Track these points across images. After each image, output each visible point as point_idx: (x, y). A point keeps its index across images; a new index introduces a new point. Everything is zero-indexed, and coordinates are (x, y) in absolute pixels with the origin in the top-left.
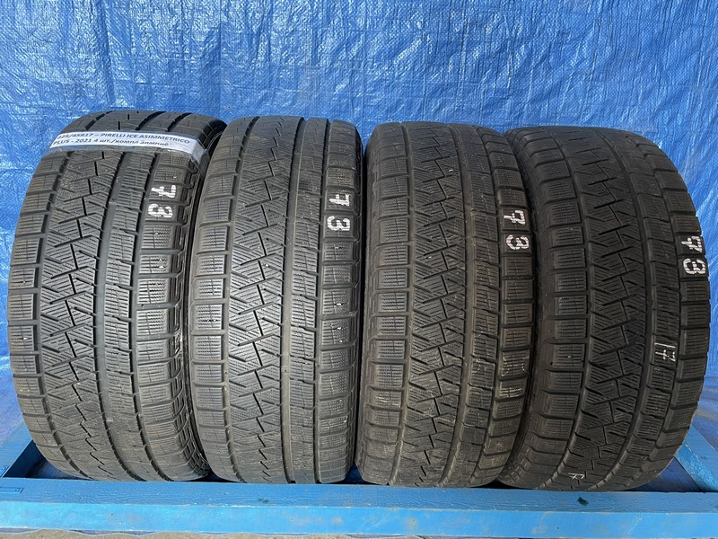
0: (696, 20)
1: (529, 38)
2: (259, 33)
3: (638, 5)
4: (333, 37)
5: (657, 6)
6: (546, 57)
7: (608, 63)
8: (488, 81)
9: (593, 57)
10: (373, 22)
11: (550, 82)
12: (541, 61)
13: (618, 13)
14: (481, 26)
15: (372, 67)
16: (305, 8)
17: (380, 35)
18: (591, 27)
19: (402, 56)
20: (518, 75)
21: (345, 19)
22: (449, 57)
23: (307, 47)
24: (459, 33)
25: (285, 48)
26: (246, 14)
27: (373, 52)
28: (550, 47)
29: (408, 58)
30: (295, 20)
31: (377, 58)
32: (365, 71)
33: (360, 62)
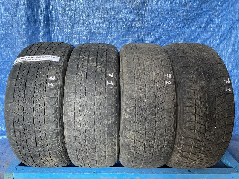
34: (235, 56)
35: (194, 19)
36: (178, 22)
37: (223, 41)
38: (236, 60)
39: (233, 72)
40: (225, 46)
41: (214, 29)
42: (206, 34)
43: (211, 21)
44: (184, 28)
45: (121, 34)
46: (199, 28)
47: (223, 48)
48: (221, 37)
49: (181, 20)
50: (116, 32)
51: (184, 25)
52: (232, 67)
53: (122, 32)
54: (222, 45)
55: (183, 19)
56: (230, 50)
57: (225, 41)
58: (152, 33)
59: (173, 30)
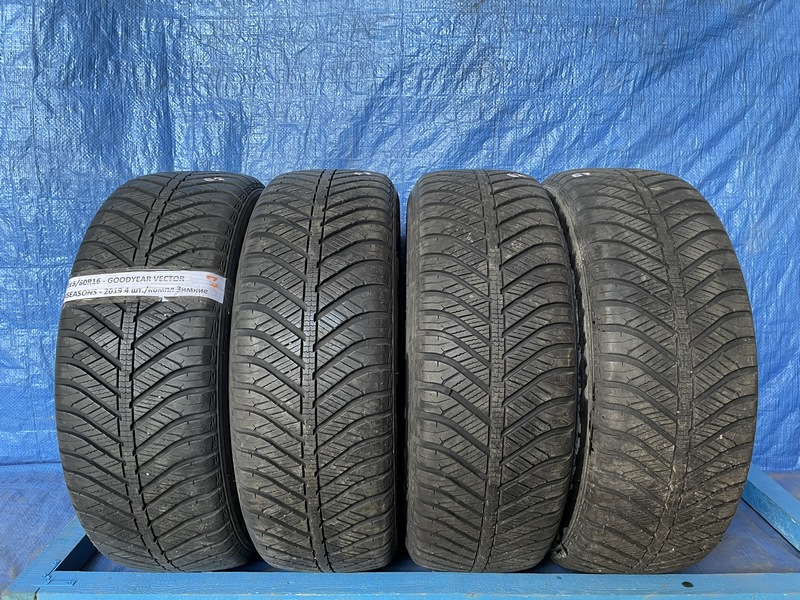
1: (561, 121)
3: (669, 83)
4: (372, 132)
5: (691, 81)
6: (579, 138)
7: (644, 140)
8: (522, 163)
9: (627, 136)
10: (408, 116)
11: (586, 161)
12: (574, 143)
13: (650, 92)
14: (512, 113)
15: (409, 156)
17: (416, 127)
18: (623, 107)
20: (552, 156)
21: (383, 116)
22: (482, 143)
23: (348, 142)
24: (491, 121)
27: (409, 143)
28: (583, 129)
35: (680, 51)
36: (622, 61)
37: (786, 129)
40: (793, 147)
41: (752, 88)
42: (726, 105)
44: (647, 83)
45: (418, 106)
46: (700, 83)
47: (788, 153)
48: (778, 114)
49: (635, 54)
50: (399, 102)
51: (648, 74)
53: (419, 101)
54: (783, 146)
55: (640, 52)
58: (528, 104)
59: (606, 92)
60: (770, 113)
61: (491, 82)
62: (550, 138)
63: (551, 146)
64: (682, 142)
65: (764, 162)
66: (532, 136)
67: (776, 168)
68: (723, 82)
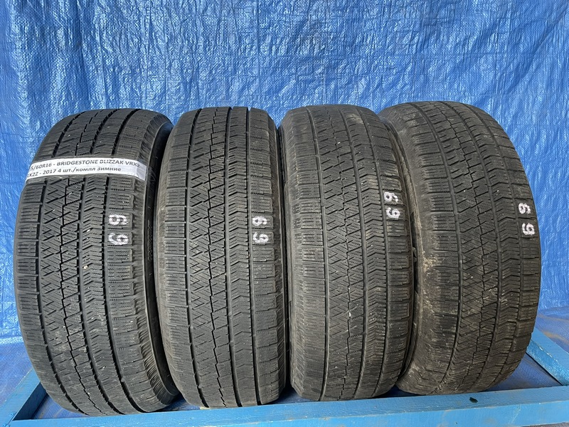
0: (489, 50)
1: (367, 74)
2: (191, 82)
3: (442, 45)
4: (239, 82)
5: (457, 44)
6: (380, 84)
9: (412, 83)
10: (263, 70)
11: (384, 101)
12: (377, 88)
13: (428, 52)
14: (334, 68)
15: (265, 99)
16: (220, 65)
17: (269, 78)
18: (409, 63)
19: (284, 91)
20: (362, 97)
21: (245, 70)
22: (315, 89)
23: (223, 89)
24: (320, 74)
25: (208, 90)
26: (182, 70)
27: (265, 89)
28: (382, 78)
29: (288, 92)
30: (214, 72)
31: (268, 92)
32: (261, 101)
33: (257, 96)
34: (554, 113)
35: (449, 22)
36: (408, 31)
37: (523, 76)
38: (556, 123)
39: (552, 152)
40: (527, 89)
41: (502, 47)
42: (483, 60)
43: (494, 25)
44: (425, 46)
45: (270, 64)
46: (464, 45)
47: (523, 93)
48: (518, 66)
49: (417, 26)
50: (257, 61)
51: (426, 39)
52: (547, 139)
53: (271, 60)
54: (521, 88)
55: (421, 24)
56: (540, 99)
57: (527, 77)
58: (345, 62)
59: (397, 53)
60: (513, 65)
61: (320, 47)
62: (360, 86)
63: (361, 91)
64: (451, 86)
65: (507, 100)
66: (348, 84)
67: (515, 103)
68: (481, 43)
